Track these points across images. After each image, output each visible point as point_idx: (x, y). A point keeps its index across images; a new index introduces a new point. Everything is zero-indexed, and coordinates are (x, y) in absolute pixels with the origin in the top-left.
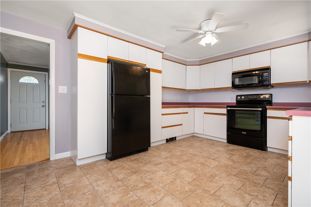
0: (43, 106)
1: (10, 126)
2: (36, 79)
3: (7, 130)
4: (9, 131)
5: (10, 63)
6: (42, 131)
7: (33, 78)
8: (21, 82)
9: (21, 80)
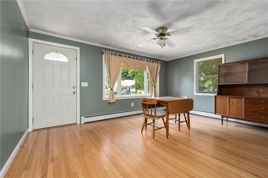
0: (74, 93)
1: (32, 121)
2: (64, 56)
3: (28, 128)
4: (30, 129)
5: (32, 30)
6: (73, 127)
7: (61, 55)
8: (47, 59)
9: (46, 57)
